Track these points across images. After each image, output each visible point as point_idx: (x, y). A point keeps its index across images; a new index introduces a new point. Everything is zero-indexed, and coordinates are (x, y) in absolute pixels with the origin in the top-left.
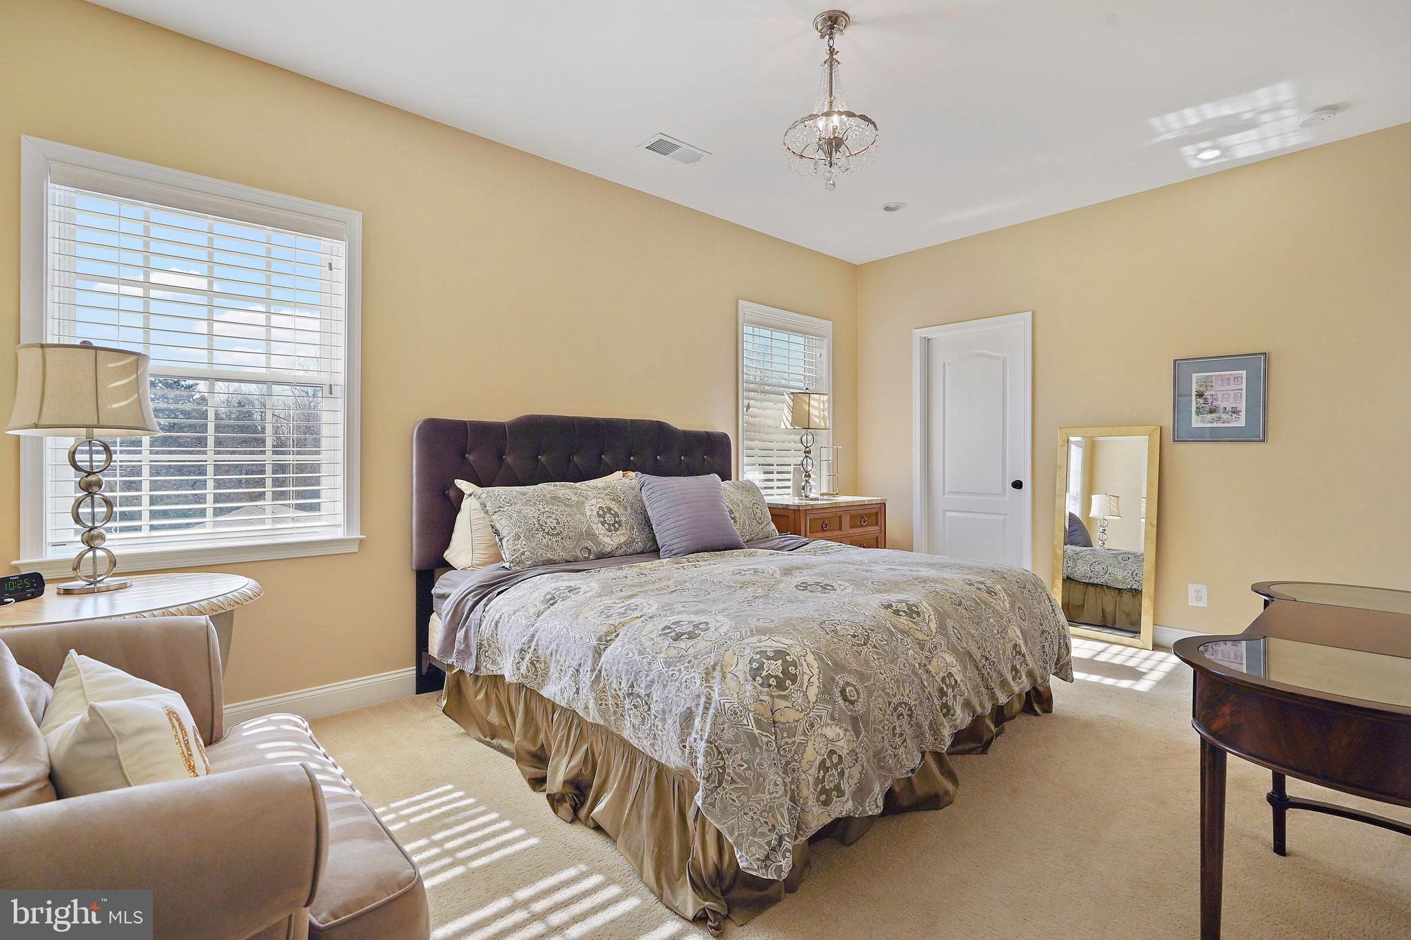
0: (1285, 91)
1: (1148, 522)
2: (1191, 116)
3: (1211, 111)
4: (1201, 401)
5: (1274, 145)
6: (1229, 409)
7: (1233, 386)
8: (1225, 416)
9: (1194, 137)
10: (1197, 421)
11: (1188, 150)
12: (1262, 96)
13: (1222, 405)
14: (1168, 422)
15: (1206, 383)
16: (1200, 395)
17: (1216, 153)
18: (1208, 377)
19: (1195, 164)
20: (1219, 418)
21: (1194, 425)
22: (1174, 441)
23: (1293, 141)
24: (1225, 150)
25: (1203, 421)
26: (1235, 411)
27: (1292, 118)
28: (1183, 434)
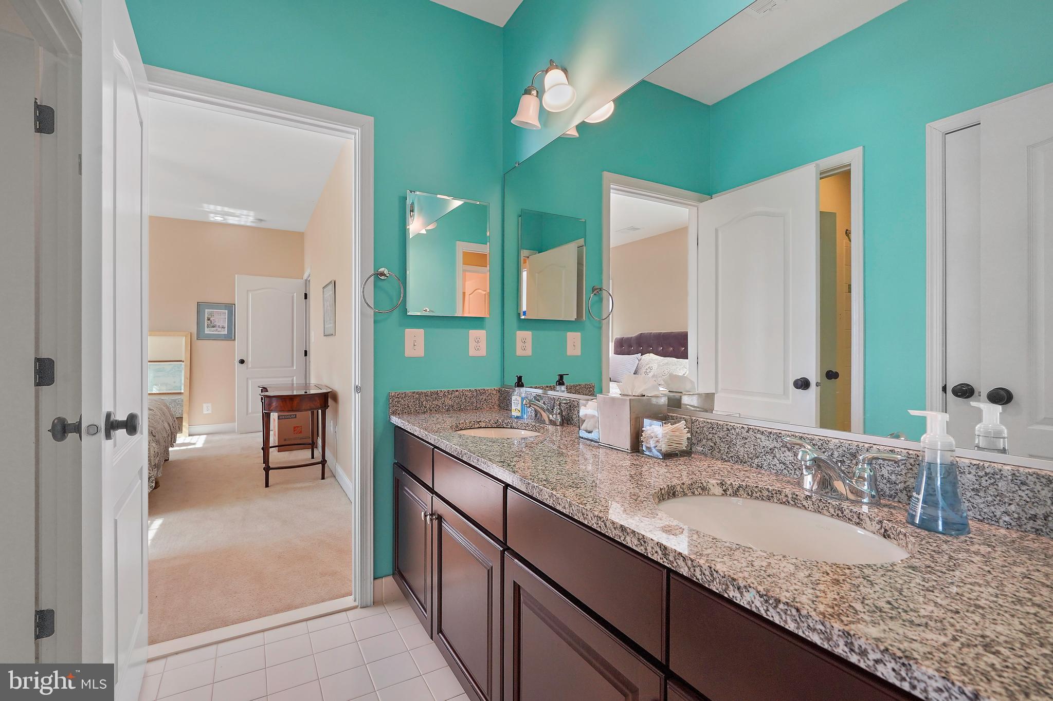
0: (252, 213)
1: (185, 378)
2: (219, 208)
3: (226, 209)
4: (209, 322)
5: (242, 223)
6: (221, 326)
7: (222, 317)
8: (219, 329)
9: (216, 213)
10: (207, 331)
11: (212, 215)
12: (245, 212)
13: (218, 325)
14: (195, 331)
15: (211, 314)
16: (209, 319)
17: (222, 219)
18: (212, 311)
19: (212, 219)
20: (217, 330)
21: (206, 332)
22: (197, 339)
23: (249, 224)
24: (225, 219)
25: (210, 331)
26: (223, 327)
27: (251, 219)
28: (200, 336)
